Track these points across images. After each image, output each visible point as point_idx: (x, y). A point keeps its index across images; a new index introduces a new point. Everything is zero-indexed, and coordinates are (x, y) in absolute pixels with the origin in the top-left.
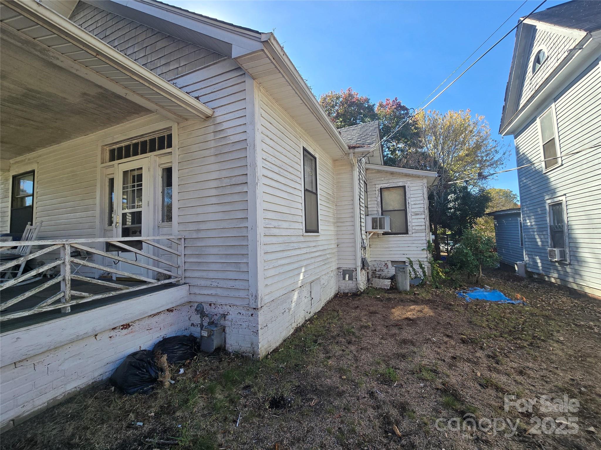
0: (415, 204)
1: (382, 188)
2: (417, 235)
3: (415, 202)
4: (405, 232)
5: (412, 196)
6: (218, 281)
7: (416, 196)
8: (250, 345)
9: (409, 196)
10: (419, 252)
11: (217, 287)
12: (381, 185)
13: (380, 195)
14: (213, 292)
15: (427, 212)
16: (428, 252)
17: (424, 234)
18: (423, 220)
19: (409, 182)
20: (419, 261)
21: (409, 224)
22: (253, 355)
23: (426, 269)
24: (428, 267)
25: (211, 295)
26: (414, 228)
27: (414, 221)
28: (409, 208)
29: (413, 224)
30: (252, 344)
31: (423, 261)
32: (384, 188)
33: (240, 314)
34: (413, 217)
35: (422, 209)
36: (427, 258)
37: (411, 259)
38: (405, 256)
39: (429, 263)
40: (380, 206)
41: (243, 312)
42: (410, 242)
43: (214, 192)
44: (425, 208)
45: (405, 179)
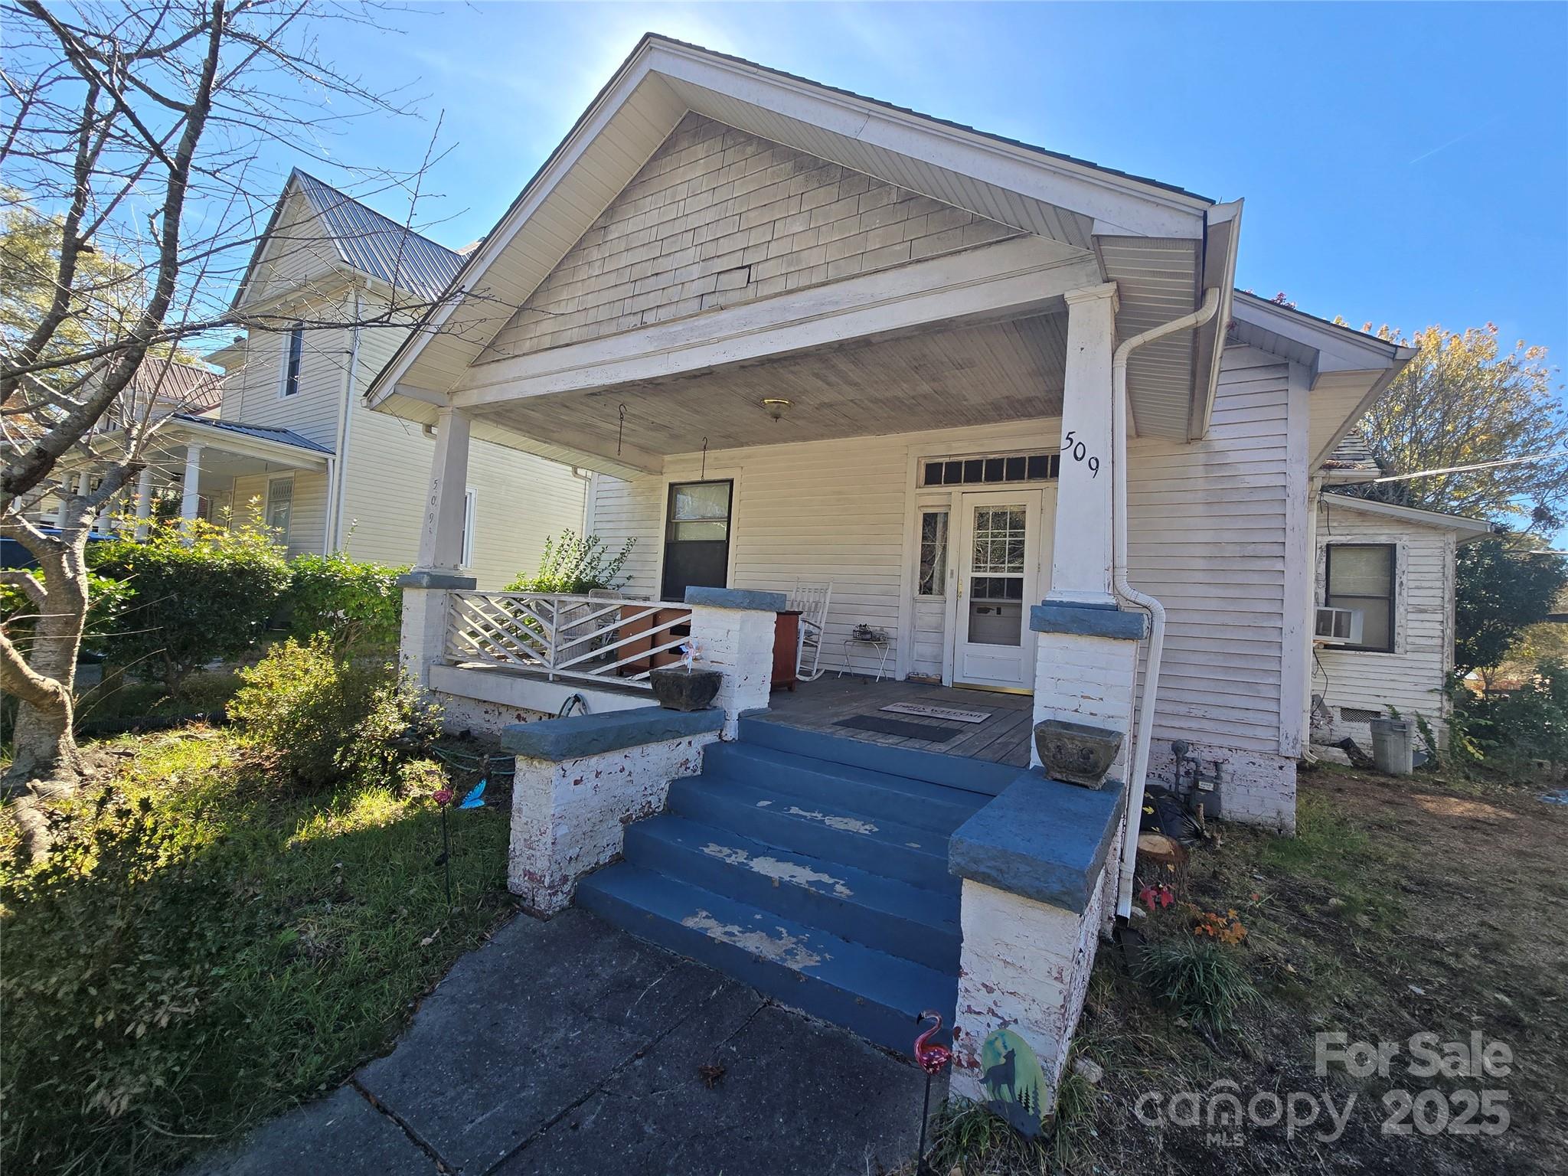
0: (1417, 588)
1: (1333, 545)
2: (1416, 656)
3: (1418, 584)
4: (1385, 646)
5: (1411, 569)
6: (1206, 708)
7: (1425, 569)
8: (1274, 815)
9: (1404, 568)
10: (1418, 696)
11: (1204, 717)
12: (1330, 538)
13: (1324, 559)
14: (1194, 724)
15: (1449, 608)
16: (1445, 697)
17: (1437, 657)
18: (1438, 626)
19: (1405, 538)
20: (1418, 716)
21: (1397, 630)
22: (1280, 831)
23: (1436, 735)
24: (1440, 731)
25: (1190, 729)
26: (1409, 640)
27: (1411, 624)
28: (1400, 594)
29: (1410, 632)
30: (1279, 813)
31: (1430, 717)
32: (1337, 545)
33: (1254, 764)
34: (1411, 616)
35: (1438, 601)
36: (1440, 709)
37: (1397, 709)
38: (1382, 700)
39: (1445, 721)
40: (1323, 583)
41: (1257, 761)
42: (1398, 671)
43: (1200, 564)
44: (1446, 599)
45: (1395, 530)
